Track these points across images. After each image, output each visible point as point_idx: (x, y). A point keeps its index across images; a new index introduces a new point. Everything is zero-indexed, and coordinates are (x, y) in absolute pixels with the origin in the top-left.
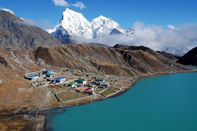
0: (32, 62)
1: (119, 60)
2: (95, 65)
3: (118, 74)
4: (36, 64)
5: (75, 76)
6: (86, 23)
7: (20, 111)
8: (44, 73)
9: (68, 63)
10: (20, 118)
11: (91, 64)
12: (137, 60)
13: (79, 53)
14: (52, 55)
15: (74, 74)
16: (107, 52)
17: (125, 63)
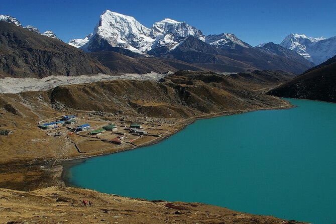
0: (47, 105)
1: (172, 98)
2: (134, 106)
3: (166, 116)
4: (52, 107)
5: (104, 121)
6: (140, 29)
7: (35, 162)
8: (64, 119)
9: (96, 106)
10: (35, 169)
11: (128, 105)
12: (197, 97)
13: (113, 91)
14: (74, 97)
15: (103, 119)
16: (155, 89)
17: (180, 101)
